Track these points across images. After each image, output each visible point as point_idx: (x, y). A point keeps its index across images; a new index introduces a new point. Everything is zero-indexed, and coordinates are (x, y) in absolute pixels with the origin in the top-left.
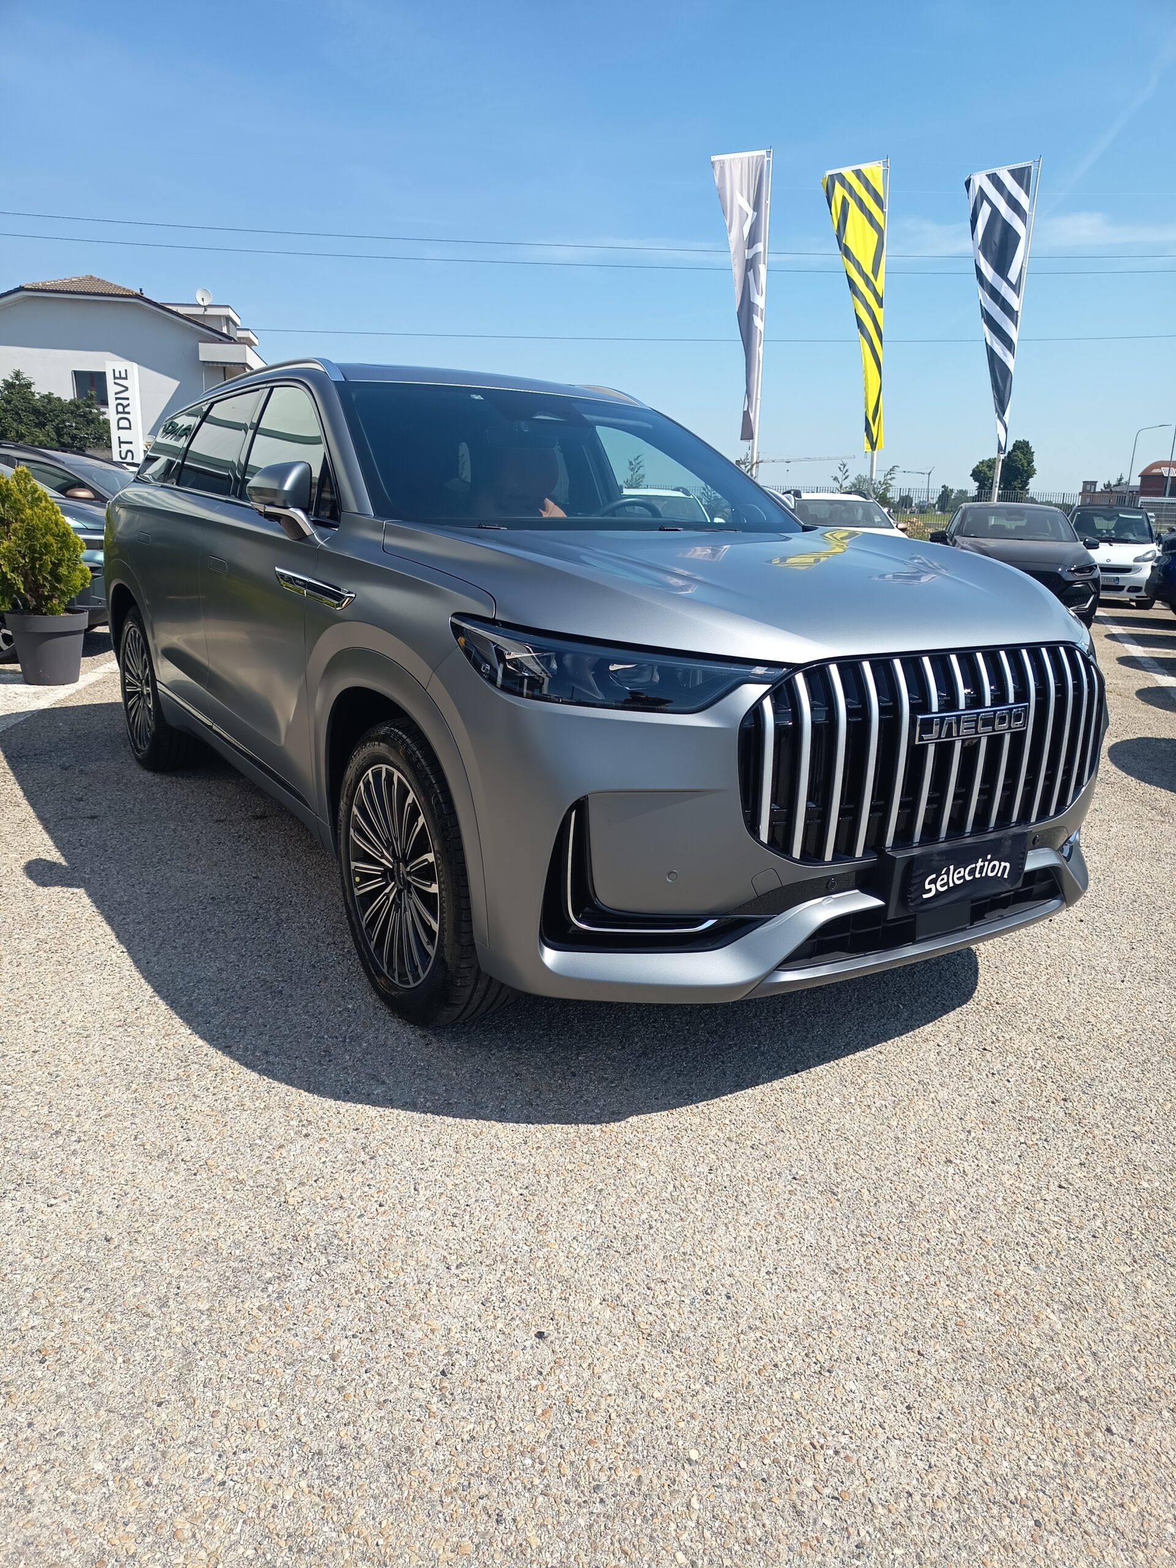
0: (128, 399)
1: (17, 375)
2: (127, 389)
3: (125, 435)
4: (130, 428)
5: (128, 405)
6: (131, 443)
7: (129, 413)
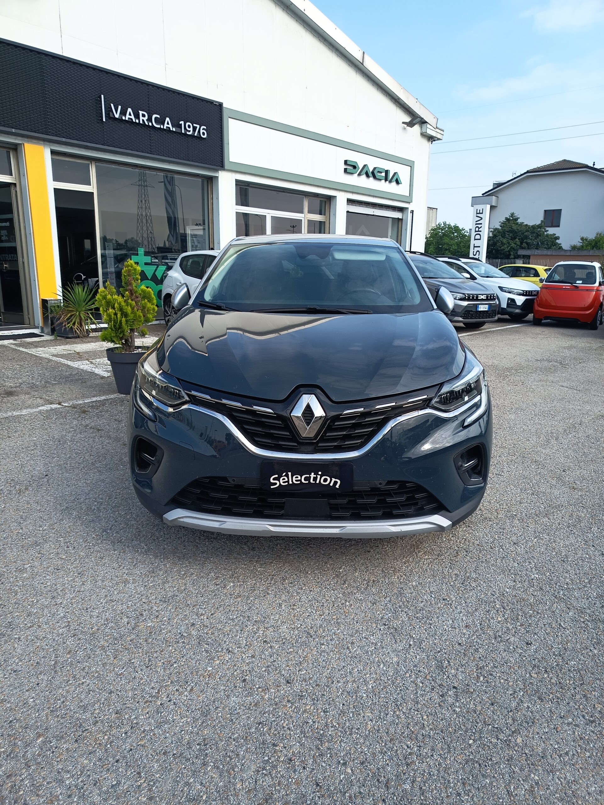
0: (481, 224)
1: (512, 215)
2: (482, 218)
3: (477, 243)
4: (480, 239)
5: (481, 227)
6: (479, 247)
7: (481, 231)
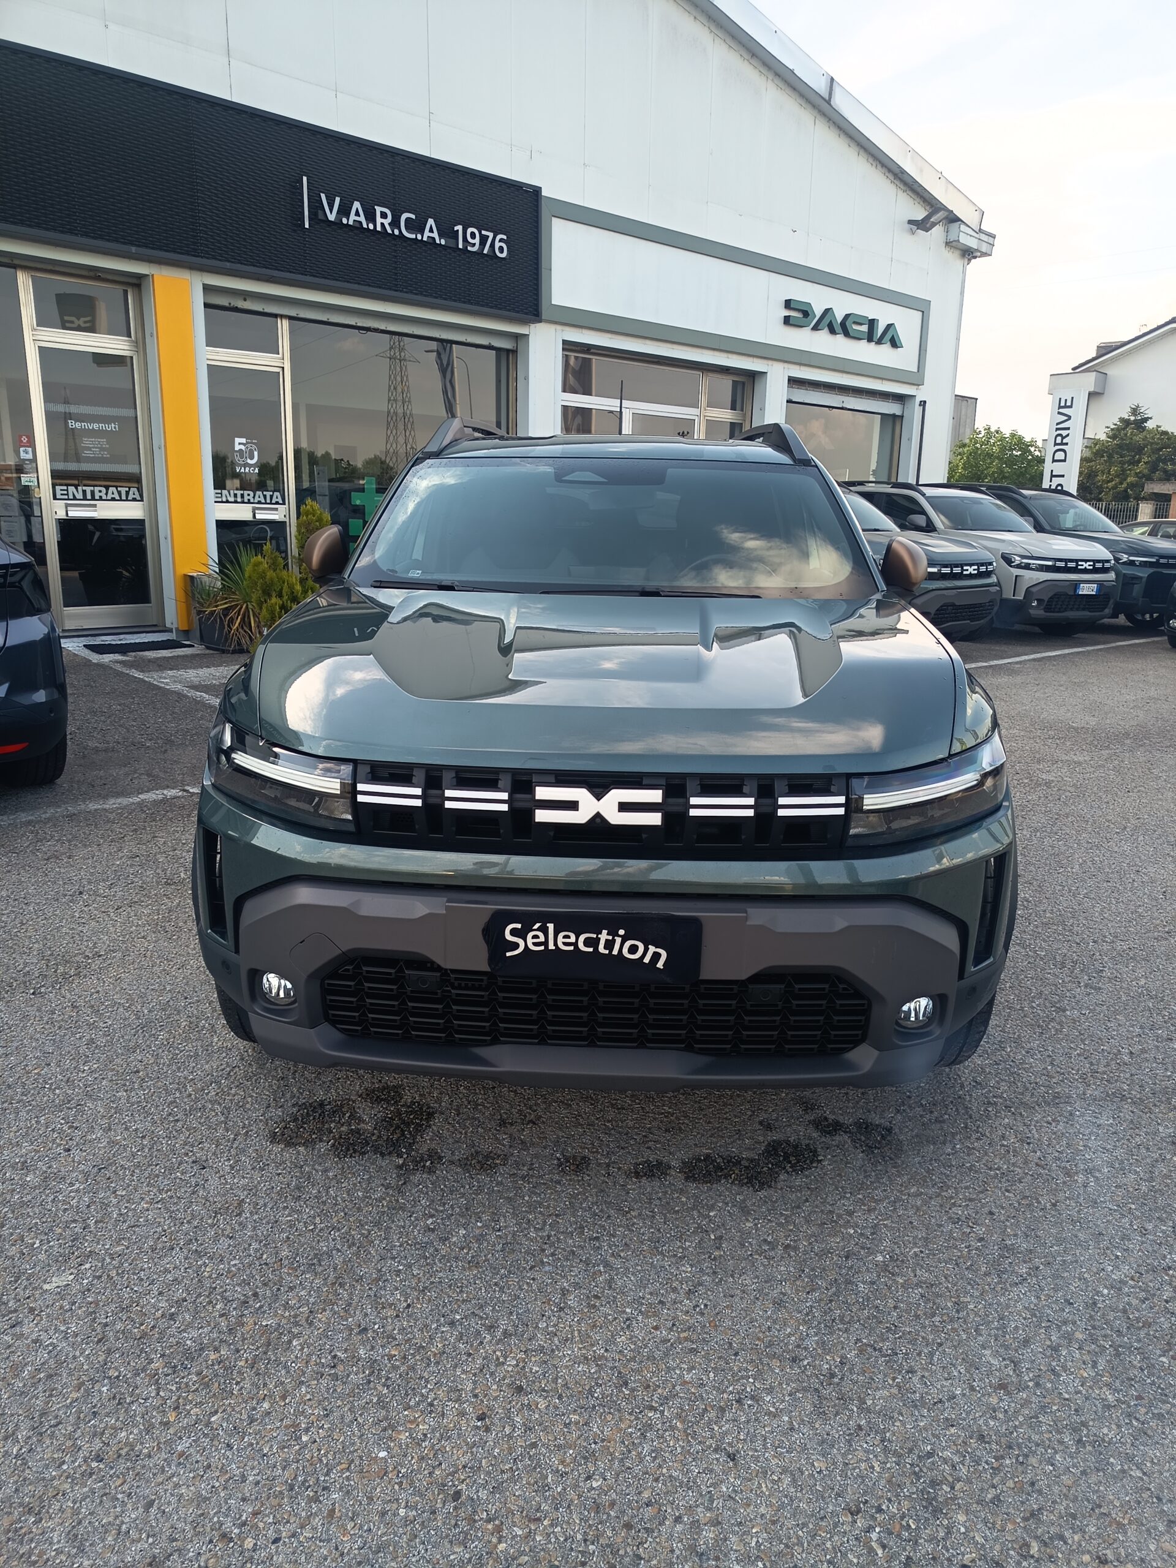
0: (1068, 429)
1: (1135, 411)
2: (1069, 418)
4: (1064, 461)
5: (1068, 435)
7: (1066, 444)
